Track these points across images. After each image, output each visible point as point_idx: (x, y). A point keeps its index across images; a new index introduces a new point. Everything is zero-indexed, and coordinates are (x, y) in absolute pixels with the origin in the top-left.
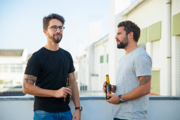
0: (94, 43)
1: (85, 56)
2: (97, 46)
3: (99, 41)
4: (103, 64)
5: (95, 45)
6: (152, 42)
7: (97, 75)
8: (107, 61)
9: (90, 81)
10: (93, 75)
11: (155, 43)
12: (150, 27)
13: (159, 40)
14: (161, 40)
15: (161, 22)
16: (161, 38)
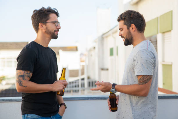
0: (104, 34)
1: (94, 48)
2: (107, 37)
3: (108, 32)
4: (113, 57)
5: (104, 36)
6: (164, 33)
7: (107, 69)
8: (117, 54)
9: (100, 75)
10: (102, 69)
11: (167, 35)
12: (161, 16)
13: (170, 31)
14: (172, 31)
15: (172, 12)
16: (172, 29)
